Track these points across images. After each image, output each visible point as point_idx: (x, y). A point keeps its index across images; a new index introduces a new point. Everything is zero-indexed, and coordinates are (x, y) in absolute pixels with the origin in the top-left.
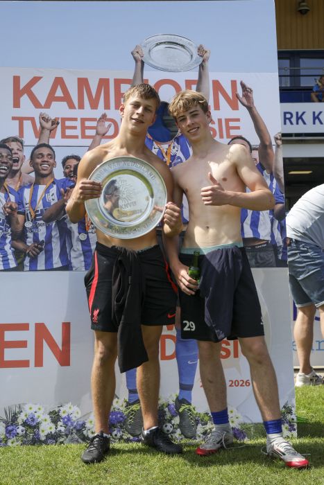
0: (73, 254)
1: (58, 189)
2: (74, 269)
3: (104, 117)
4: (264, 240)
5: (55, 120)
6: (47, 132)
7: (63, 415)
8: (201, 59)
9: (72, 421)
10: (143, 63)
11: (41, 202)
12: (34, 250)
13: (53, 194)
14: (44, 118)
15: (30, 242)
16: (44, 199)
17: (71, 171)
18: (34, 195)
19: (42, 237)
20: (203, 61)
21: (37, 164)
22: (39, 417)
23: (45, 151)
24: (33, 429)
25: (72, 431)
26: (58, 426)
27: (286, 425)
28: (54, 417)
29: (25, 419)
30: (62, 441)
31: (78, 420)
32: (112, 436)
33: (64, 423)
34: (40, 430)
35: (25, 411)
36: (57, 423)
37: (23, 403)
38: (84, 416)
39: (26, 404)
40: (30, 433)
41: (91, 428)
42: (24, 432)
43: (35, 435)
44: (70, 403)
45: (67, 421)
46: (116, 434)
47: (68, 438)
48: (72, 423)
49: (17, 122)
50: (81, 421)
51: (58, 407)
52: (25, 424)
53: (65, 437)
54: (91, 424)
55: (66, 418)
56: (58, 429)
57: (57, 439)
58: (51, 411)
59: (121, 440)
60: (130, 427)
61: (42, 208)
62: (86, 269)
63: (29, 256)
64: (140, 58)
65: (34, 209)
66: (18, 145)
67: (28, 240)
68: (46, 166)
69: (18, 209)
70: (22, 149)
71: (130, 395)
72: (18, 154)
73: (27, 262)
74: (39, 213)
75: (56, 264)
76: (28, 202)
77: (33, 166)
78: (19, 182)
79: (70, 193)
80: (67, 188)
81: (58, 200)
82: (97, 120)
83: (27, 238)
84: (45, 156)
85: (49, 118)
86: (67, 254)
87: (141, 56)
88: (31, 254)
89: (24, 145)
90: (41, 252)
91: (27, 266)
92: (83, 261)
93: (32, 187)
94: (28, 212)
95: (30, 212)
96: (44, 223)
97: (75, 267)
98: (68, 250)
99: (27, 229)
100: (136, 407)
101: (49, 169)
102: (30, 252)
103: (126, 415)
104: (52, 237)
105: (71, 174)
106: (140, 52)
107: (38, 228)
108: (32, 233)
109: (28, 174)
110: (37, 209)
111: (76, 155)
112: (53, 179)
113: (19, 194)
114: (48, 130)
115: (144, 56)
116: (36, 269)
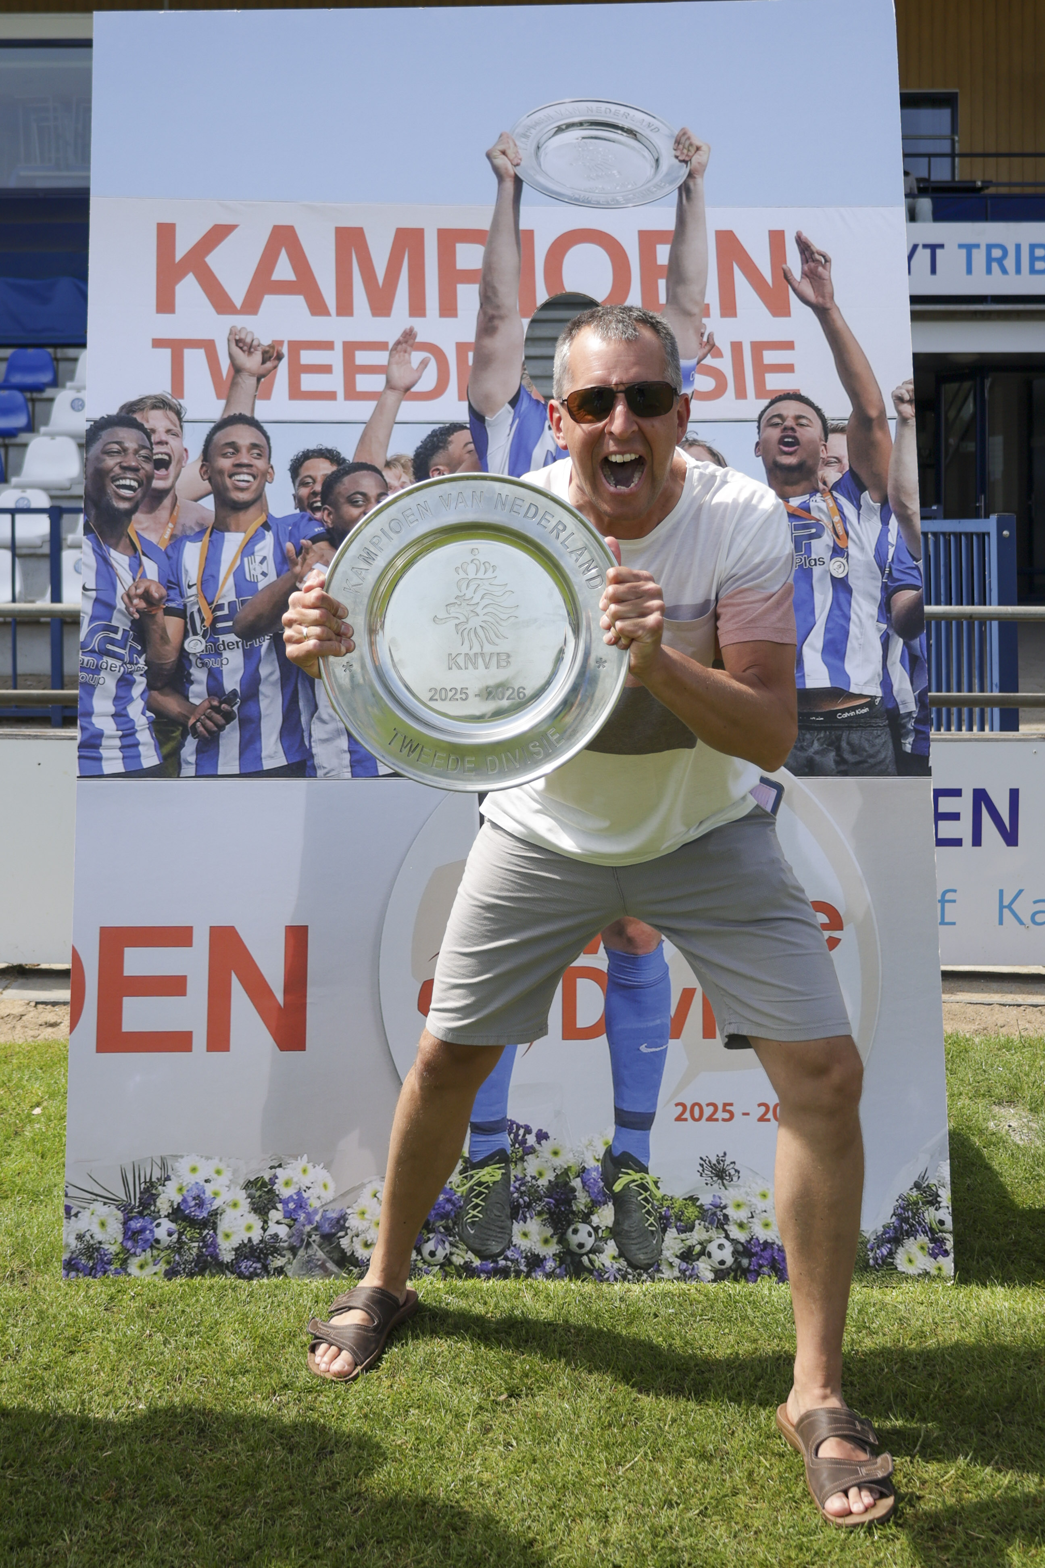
0: (318, 731)
1: (278, 544)
2: (320, 773)
3: (408, 339)
4: (861, 696)
5: (272, 346)
6: (248, 383)
7: (285, 1192)
8: (684, 171)
9: (310, 1210)
10: (518, 182)
11: (231, 581)
12: (210, 719)
13: (264, 558)
14: (240, 343)
15: (197, 696)
16: (239, 573)
17: (314, 494)
18: (211, 561)
19: (231, 682)
20: (691, 175)
21: (221, 472)
22: (216, 1194)
23: (243, 436)
24: (201, 1229)
25: (310, 1237)
26: (270, 1223)
27: (923, 1239)
28: (260, 1196)
29: (178, 1199)
30: (282, 1268)
31: (325, 1208)
32: (421, 1255)
33: (288, 1215)
34: (218, 1232)
35: (180, 1176)
36: (267, 1213)
37: (174, 1154)
38: (343, 1195)
39: (182, 1157)
40: (191, 1240)
41: (363, 1232)
42: (175, 1236)
43: (206, 1246)
44: (305, 1156)
45: (294, 1210)
46: (433, 1249)
47: (298, 1257)
48: (308, 1214)
49: (167, 353)
50: (333, 1211)
51: (271, 1168)
52: (177, 1214)
53: (289, 1255)
54: (363, 1219)
55: (293, 1200)
56: (271, 1231)
57: (266, 1258)
58: (252, 1180)
59: (447, 1268)
60: (472, 1232)
61: (233, 598)
62: (354, 775)
63: (195, 734)
64: (511, 170)
65: (210, 600)
66: (168, 418)
67: (194, 688)
68: (246, 477)
69: (168, 600)
70: (179, 429)
71: (475, 1139)
72: (167, 443)
73: (189, 750)
74: (226, 611)
75: (271, 757)
76: (195, 582)
77: (210, 479)
78: (170, 525)
79: (311, 554)
80: (303, 541)
81: (278, 575)
82: (390, 346)
83: (192, 683)
84: (244, 451)
85: (255, 343)
86: (303, 731)
87: (515, 162)
88: (201, 729)
89: (186, 417)
90: (228, 723)
91: (189, 763)
92: (345, 752)
93: (206, 538)
94: (195, 609)
95: (199, 610)
96: (237, 642)
97: (324, 768)
98: (303, 719)
99: (191, 657)
100: (490, 1174)
101: (254, 487)
102: (198, 724)
103: (462, 1196)
104: (260, 679)
105: (316, 502)
106: (509, 152)
107: (221, 655)
108: (206, 670)
109: (196, 500)
110: (220, 602)
111: (329, 447)
112: (264, 515)
113: (169, 557)
114: (252, 375)
115: (523, 163)
116: (214, 773)
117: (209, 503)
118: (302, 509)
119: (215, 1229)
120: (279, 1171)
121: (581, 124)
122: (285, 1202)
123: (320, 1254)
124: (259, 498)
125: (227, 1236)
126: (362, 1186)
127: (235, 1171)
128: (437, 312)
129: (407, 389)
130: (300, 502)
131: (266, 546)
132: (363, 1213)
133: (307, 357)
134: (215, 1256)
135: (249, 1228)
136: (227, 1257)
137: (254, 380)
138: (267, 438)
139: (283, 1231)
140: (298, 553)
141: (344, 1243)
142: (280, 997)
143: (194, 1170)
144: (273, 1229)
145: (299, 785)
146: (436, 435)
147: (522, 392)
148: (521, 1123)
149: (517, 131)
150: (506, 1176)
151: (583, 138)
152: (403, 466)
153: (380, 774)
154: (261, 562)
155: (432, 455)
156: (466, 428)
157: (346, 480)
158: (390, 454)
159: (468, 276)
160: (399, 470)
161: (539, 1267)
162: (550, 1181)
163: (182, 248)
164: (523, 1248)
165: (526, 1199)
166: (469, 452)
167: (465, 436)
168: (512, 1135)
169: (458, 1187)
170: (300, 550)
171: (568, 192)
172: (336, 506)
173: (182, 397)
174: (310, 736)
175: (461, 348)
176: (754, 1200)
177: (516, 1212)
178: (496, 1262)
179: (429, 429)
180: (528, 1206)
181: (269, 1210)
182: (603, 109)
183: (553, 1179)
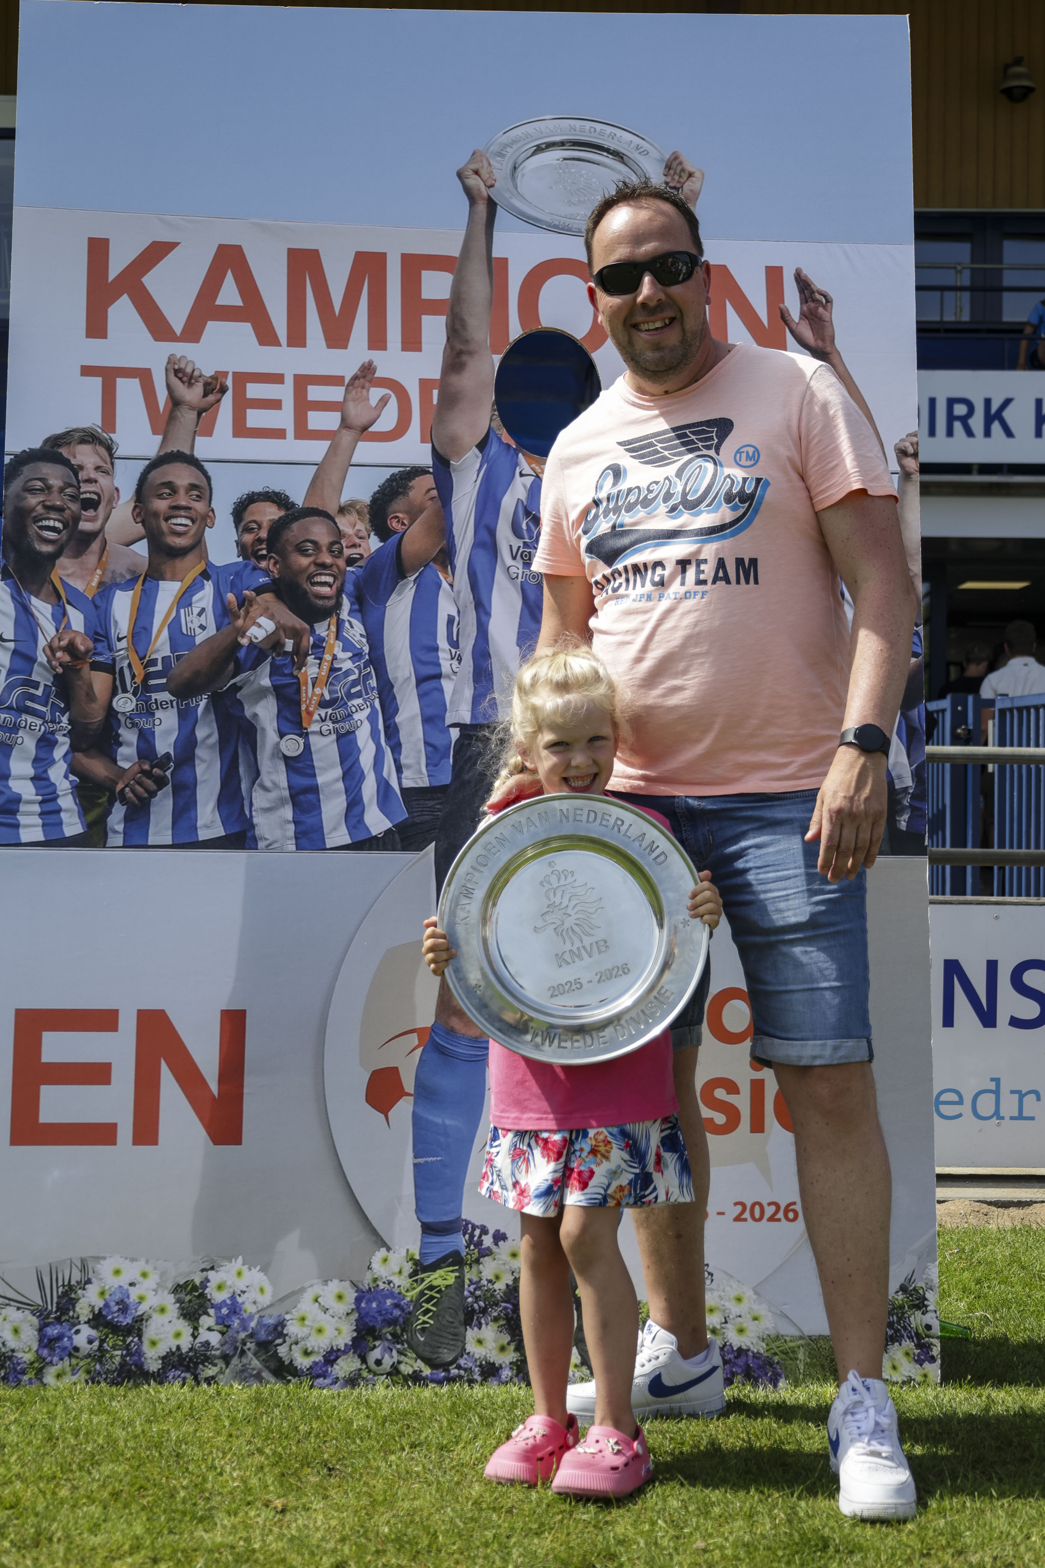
0: (260, 799)
1: (218, 595)
2: (261, 844)
3: (366, 373)
5: (215, 378)
6: (188, 417)
7: (218, 1297)
9: (245, 1316)
10: (492, 206)
11: (165, 633)
12: (140, 784)
13: (203, 610)
14: (179, 373)
15: (126, 759)
16: (174, 626)
17: (260, 541)
18: (144, 610)
19: (164, 745)
21: (156, 514)
22: (142, 1299)
23: (182, 476)
24: (124, 1336)
25: (244, 1344)
26: (201, 1330)
27: (908, 1344)
28: (190, 1301)
29: (99, 1303)
30: (213, 1378)
31: (262, 1314)
32: (366, 1363)
33: (220, 1321)
34: (143, 1339)
35: (101, 1279)
36: (197, 1319)
37: (96, 1255)
38: (282, 1300)
39: (104, 1258)
40: (114, 1348)
41: (303, 1339)
42: (96, 1344)
43: (130, 1354)
44: (240, 1258)
45: (228, 1315)
46: (379, 1357)
47: (231, 1366)
48: (243, 1320)
49: (96, 383)
50: (271, 1316)
51: (203, 1270)
52: (98, 1320)
53: (221, 1364)
54: (303, 1325)
55: (227, 1305)
56: (202, 1338)
57: (196, 1368)
58: (181, 1283)
59: (395, 1378)
60: (422, 1339)
61: (167, 653)
62: (299, 847)
63: (124, 800)
64: (484, 191)
65: (142, 655)
66: (98, 454)
67: (123, 751)
68: (184, 521)
69: (94, 654)
70: (110, 466)
71: (426, 1240)
72: (96, 481)
73: (116, 818)
74: (159, 667)
75: (207, 827)
76: (125, 634)
77: (143, 522)
78: (99, 572)
79: (255, 607)
80: (246, 592)
81: (218, 629)
82: (347, 381)
83: (120, 744)
84: (182, 492)
85: (196, 373)
86: (243, 799)
87: (489, 183)
88: (130, 795)
89: (118, 454)
90: (160, 789)
91: (116, 832)
92: (289, 822)
93: (139, 586)
94: (125, 664)
95: (130, 665)
96: (171, 701)
97: (266, 839)
98: (244, 786)
99: (119, 716)
100: (443, 1278)
101: (192, 532)
102: (127, 789)
103: (411, 1301)
104: (196, 742)
105: (261, 549)
106: (483, 172)
107: (153, 715)
108: (136, 730)
109: (128, 545)
110: (153, 657)
111: (277, 490)
112: (203, 563)
113: (97, 607)
114: (192, 408)
115: (497, 185)
116: (143, 843)
117: (142, 548)
118: (245, 558)
119: (140, 1336)
120: (211, 1274)
121: (562, 144)
122: (218, 1307)
123: (256, 1363)
124: (198, 544)
125: (153, 1343)
126: (303, 1290)
127: (163, 1275)
128: (399, 345)
129: (365, 428)
130: (243, 549)
131: (205, 597)
132: (303, 1319)
133: (254, 391)
134: (140, 1366)
135: (178, 1335)
136: (154, 1366)
137: (193, 415)
138: (208, 479)
139: (214, 1339)
140: (240, 606)
141: (282, 1351)
142: (214, 1087)
143: (117, 1272)
144: (204, 1336)
145: (238, 857)
146: (396, 480)
147: (491, 435)
148: (477, 1223)
149: (491, 149)
150: (460, 1279)
151: (565, 159)
152: (358, 512)
153: (328, 846)
154: (200, 614)
155: (391, 501)
156: (428, 472)
157: (295, 526)
158: (344, 499)
159: (434, 307)
160: (353, 517)
161: (494, 1376)
162: (507, 1285)
163: (116, 267)
164: (477, 1356)
165: (482, 1304)
166: (432, 499)
167: (428, 481)
168: (467, 1236)
169: (407, 1291)
170: (243, 602)
171: (547, 218)
172: (284, 556)
173: (114, 432)
174: (251, 804)
175: (425, 385)
176: (728, 1304)
177: (470, 1318)
178: (448, 1371)
179: (387, 473)
180: (484, 1311)
181: (200, 1316)
182: (587, 128)
183: (510, 1283)
